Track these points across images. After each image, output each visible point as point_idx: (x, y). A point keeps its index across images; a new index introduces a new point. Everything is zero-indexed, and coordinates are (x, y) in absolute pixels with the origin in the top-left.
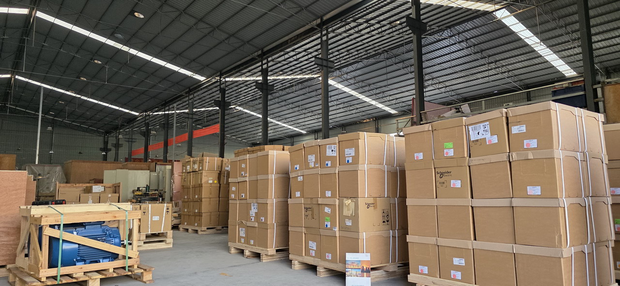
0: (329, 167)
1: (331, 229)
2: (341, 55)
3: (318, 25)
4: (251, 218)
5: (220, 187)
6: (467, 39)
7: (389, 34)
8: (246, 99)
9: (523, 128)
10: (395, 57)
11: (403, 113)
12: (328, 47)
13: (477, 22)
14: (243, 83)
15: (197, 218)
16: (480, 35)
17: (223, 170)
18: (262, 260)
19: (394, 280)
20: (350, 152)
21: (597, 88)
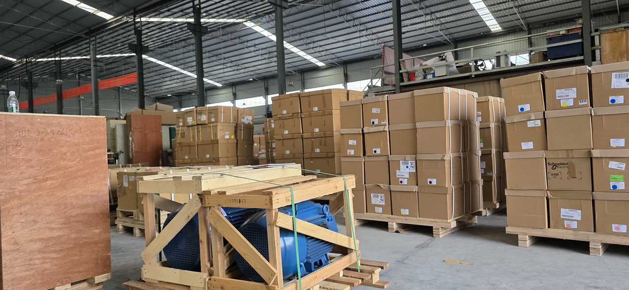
4: (401, 180)
5: (237, 144)
11: (331, 66)
14: (157, 25)
17: (239, 122)
21: (594, 36)
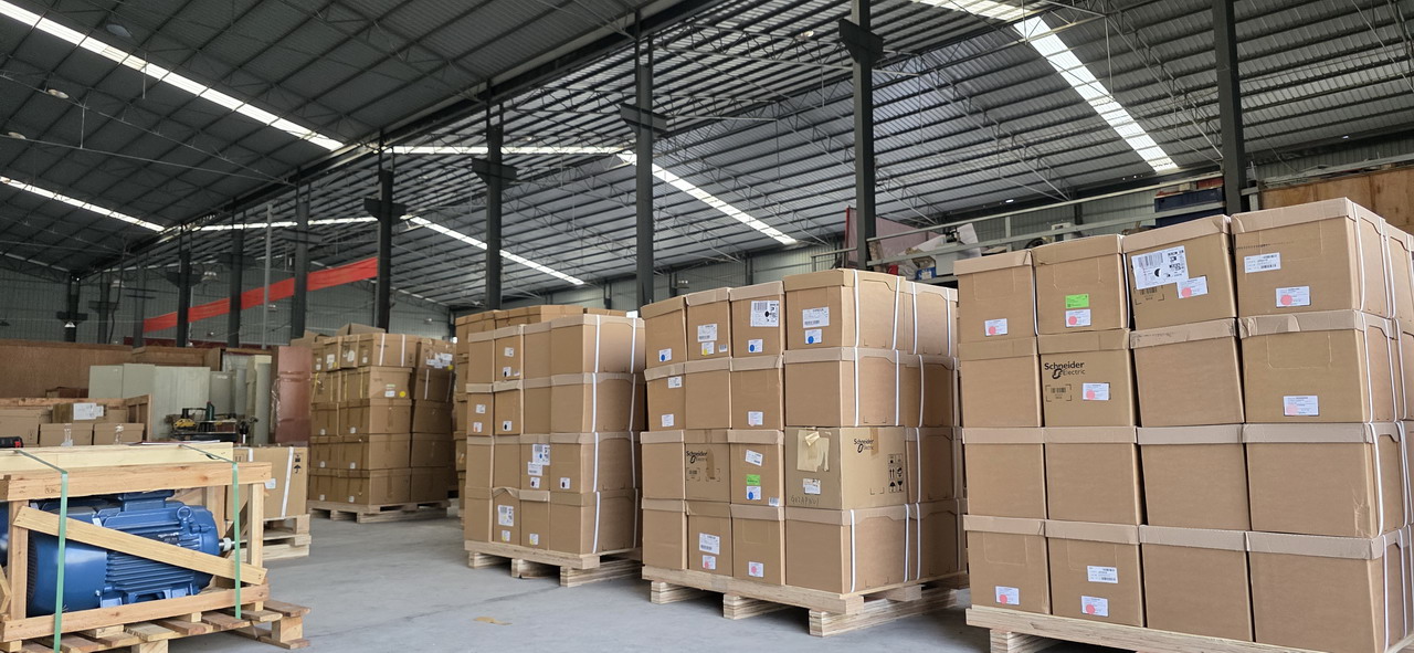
0: (759, 354)
1: (763, 503)
2: (676, 104)
3: (630, 29)
4: (532, 479)
5: (413, 408)
6: (956, 82)
7: (788, 59)
8: (440, 199)
9: (1275, 261)
10: (797, 114)
11: (809, 244)
12: (651, 81)
13: (979, 43)
14: (436, 160)
15: (355, 484)
16: (985, 74)
17: (420, 366)
18: (566, 582)
19: (910, 620)
20: (815, 319)
21: (1248, 196)
